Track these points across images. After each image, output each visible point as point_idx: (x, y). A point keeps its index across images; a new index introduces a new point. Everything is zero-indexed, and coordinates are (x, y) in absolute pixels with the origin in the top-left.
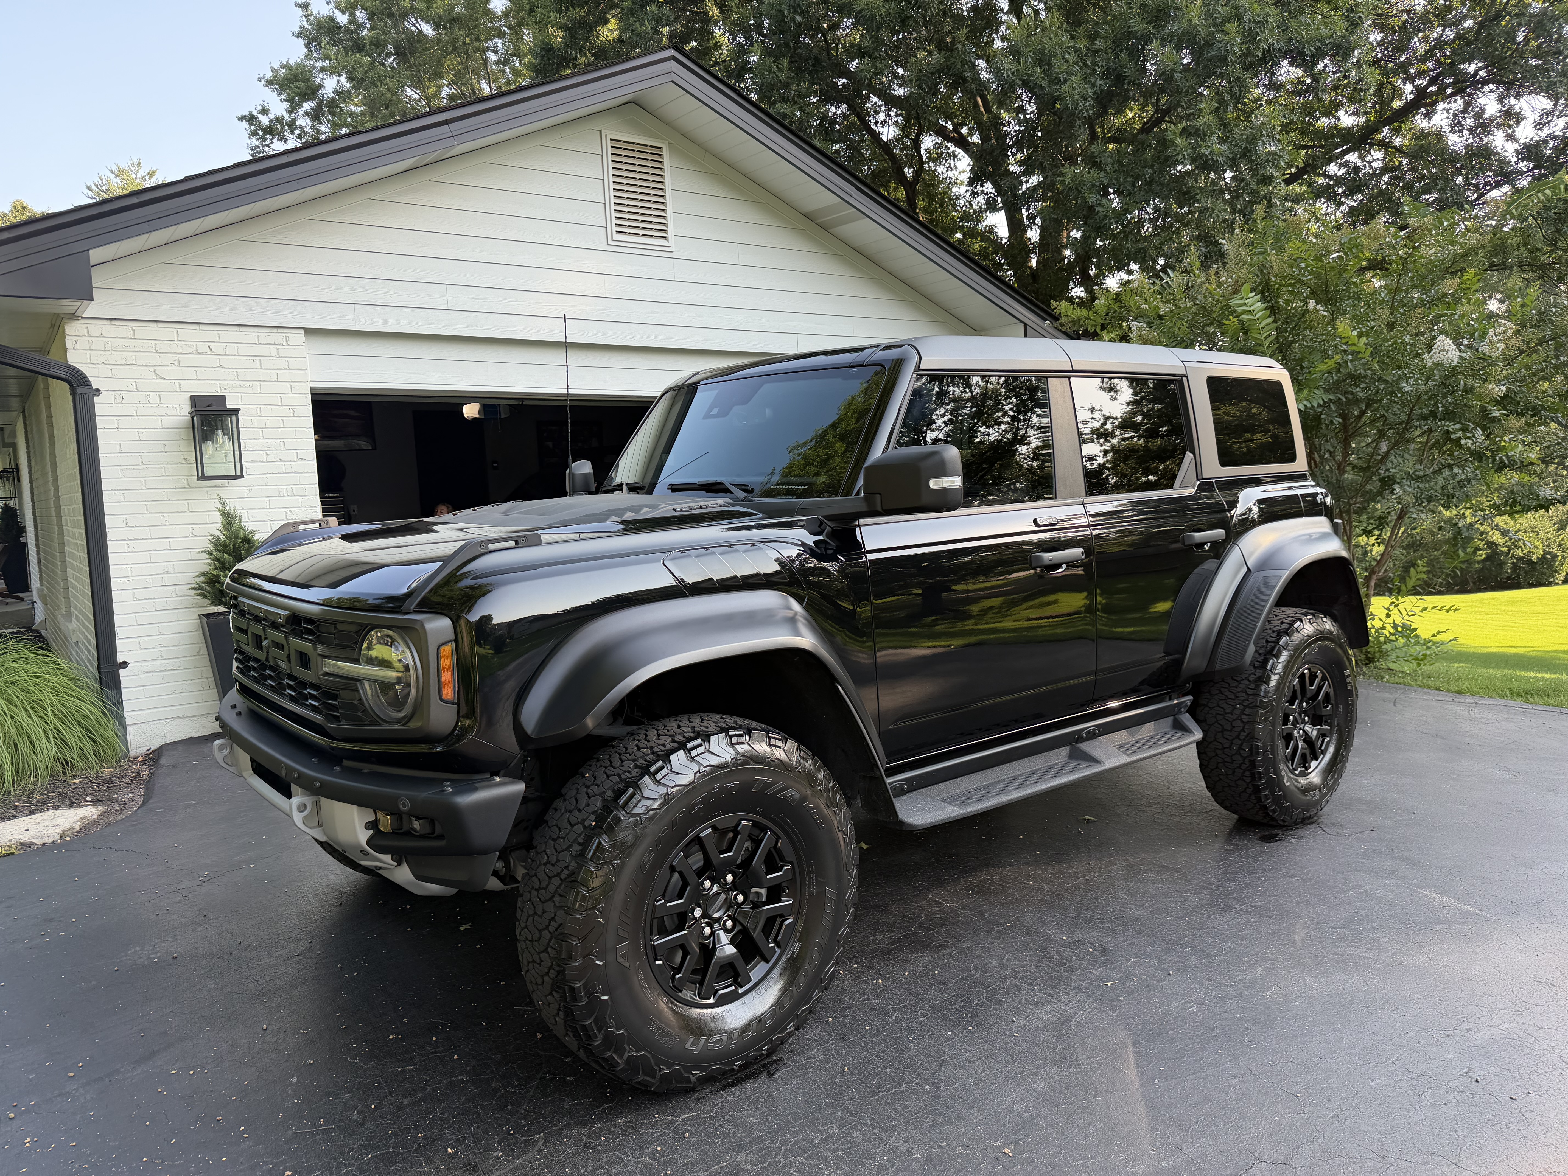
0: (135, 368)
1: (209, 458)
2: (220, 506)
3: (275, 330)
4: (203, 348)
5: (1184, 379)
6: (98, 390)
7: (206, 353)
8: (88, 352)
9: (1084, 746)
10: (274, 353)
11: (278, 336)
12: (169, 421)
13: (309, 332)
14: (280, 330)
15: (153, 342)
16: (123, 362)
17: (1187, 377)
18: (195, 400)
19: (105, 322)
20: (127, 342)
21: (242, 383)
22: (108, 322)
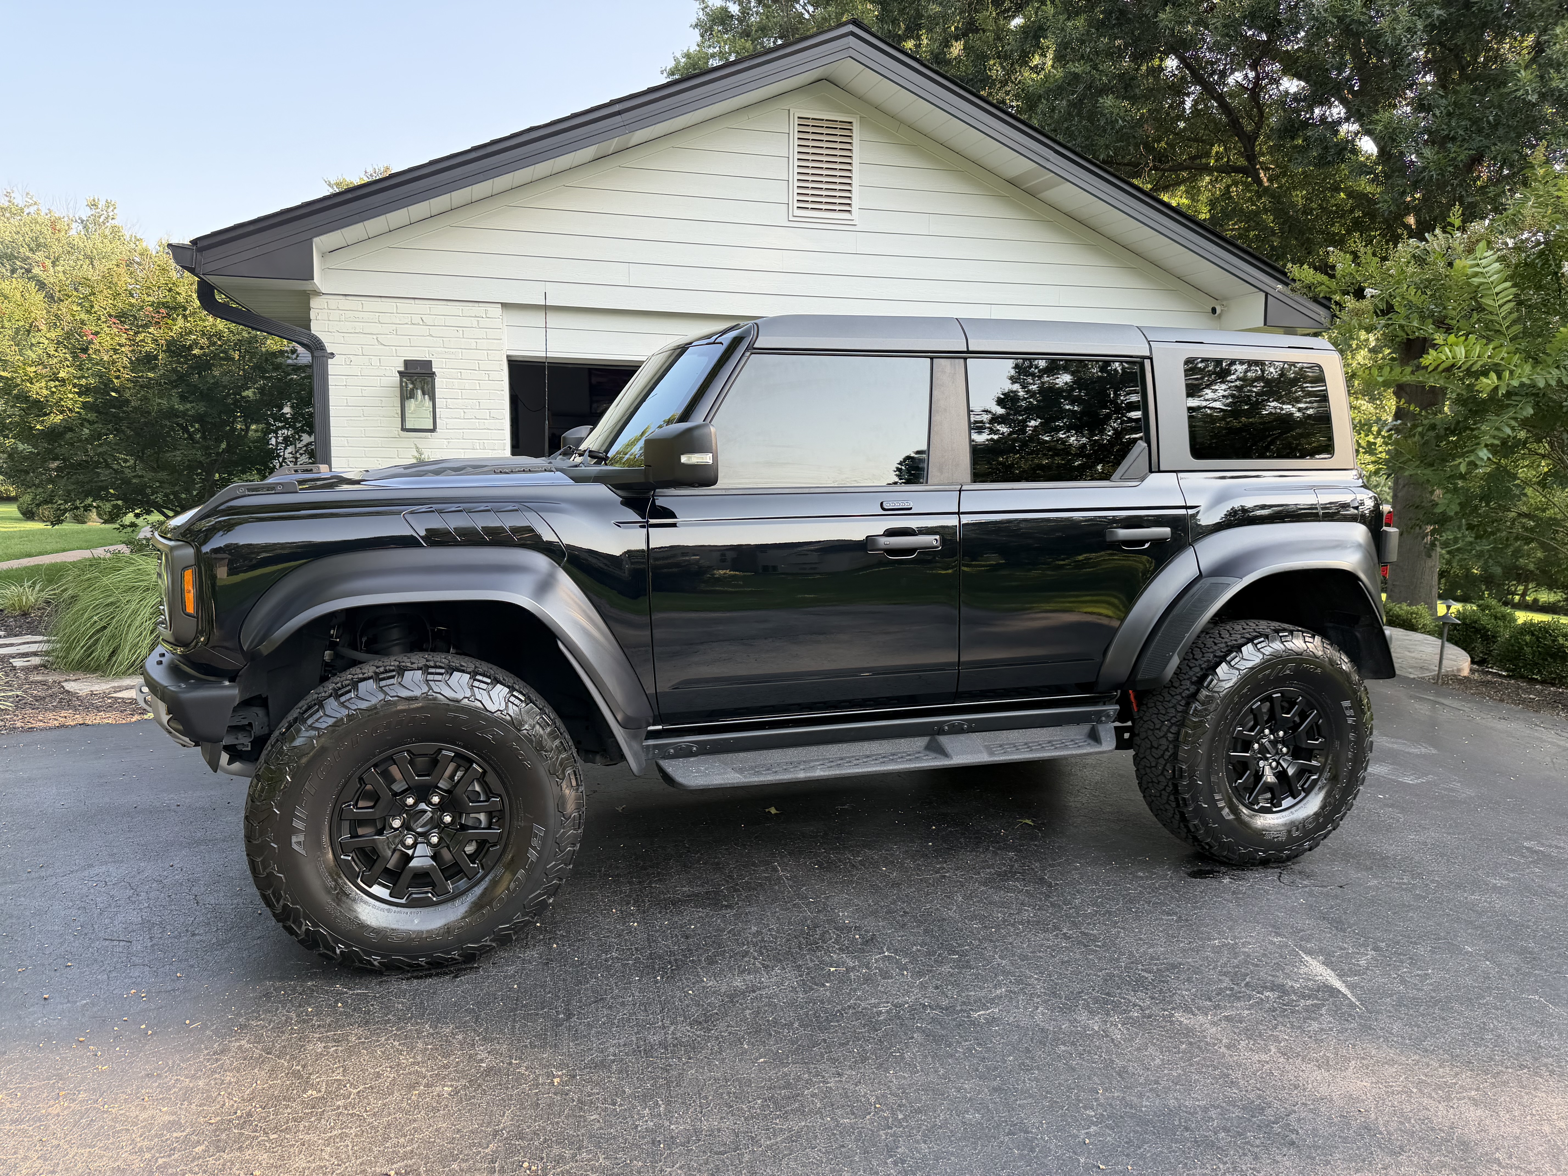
0: (362, 335)
1: (412, 413)
2: (416, 454)
3: (476, 305)
4: (417, 319)
5: (1147, 363)
6: (332, 354)
7: (419, 324)
8: (327, 322)
9: (944, 740)
10: (475, 324)
11: (479, 310)
12: (386, 381)
13: (504, 305)
14: (481, 305)
15: (377, 314)
16: (353, 331)
17: (1151, 359)
18: (407, 363)
19: (341, 297)
20: (357, 314)
21: (447, 350)
22: (344, 298)
